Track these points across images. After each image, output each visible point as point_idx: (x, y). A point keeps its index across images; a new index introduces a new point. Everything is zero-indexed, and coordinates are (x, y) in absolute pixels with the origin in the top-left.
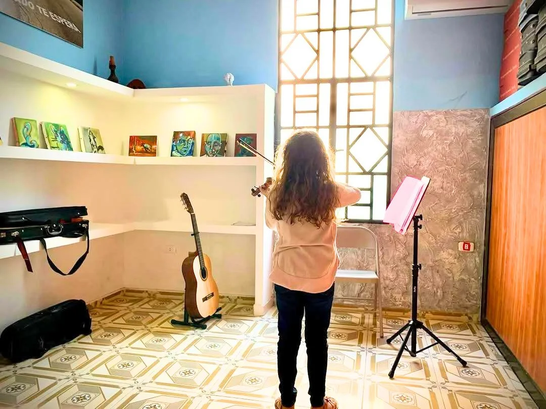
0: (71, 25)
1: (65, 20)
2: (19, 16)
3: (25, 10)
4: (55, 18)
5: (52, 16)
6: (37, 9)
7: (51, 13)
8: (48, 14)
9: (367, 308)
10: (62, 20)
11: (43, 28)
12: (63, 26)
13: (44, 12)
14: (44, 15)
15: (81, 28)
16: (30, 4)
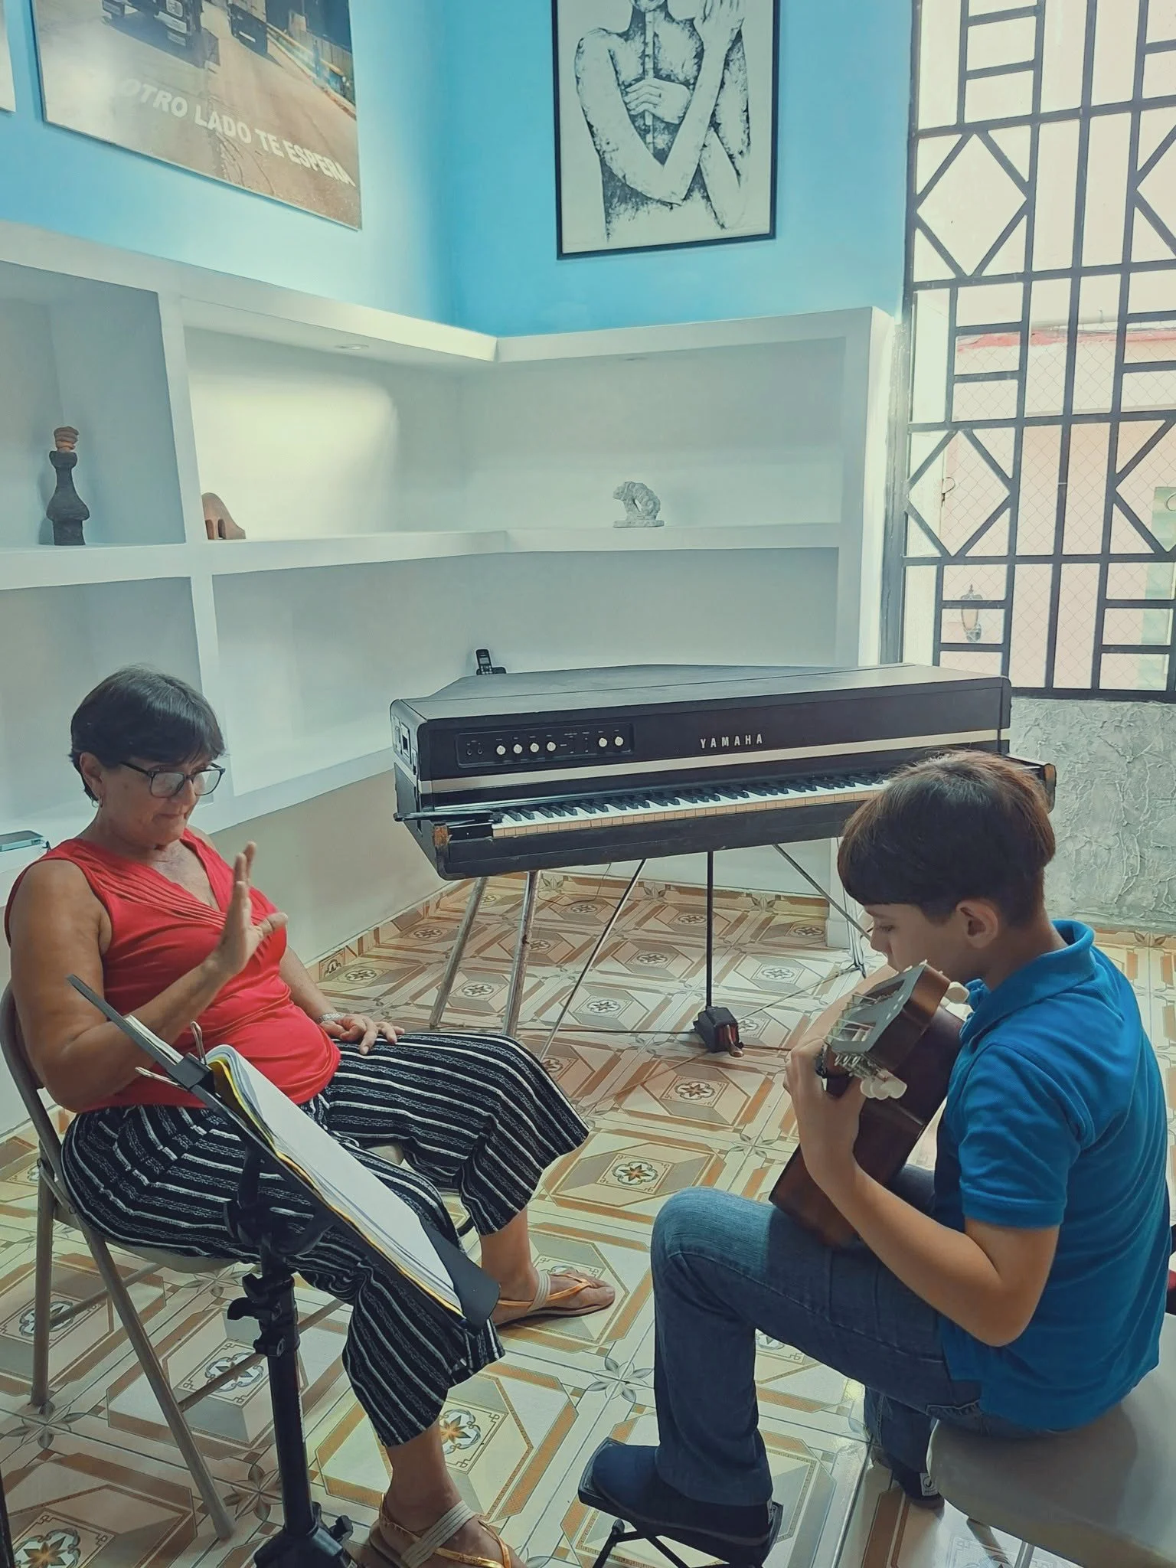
0: (333, 168)
1: (319, 157)
2: (220, 171)
3: (230, 147)
4: (298, 156)
5: (290, 152)
6: (256, 139)
7: (287, 144)
8: (282, 148)
9: (1144, 934)
10: (311, 159)
11: (272, 193)
12: (315, 175)
13: (274, 145)
14: (273, 153)
15: (354, 175)
16: (242, 129)
